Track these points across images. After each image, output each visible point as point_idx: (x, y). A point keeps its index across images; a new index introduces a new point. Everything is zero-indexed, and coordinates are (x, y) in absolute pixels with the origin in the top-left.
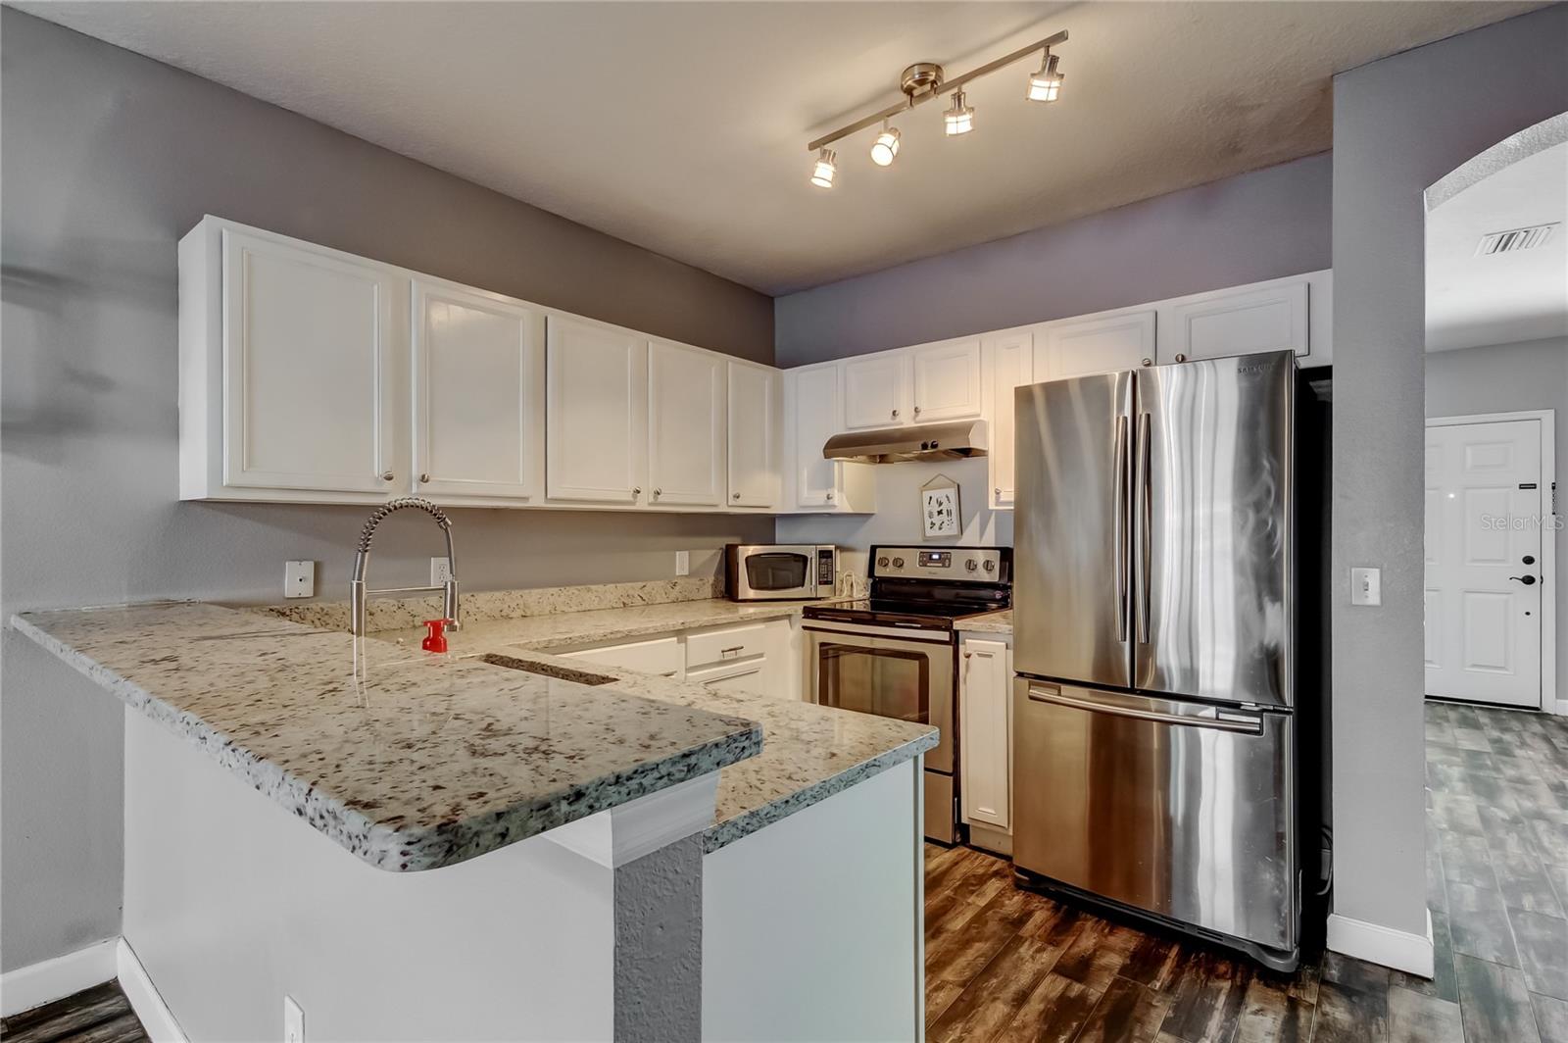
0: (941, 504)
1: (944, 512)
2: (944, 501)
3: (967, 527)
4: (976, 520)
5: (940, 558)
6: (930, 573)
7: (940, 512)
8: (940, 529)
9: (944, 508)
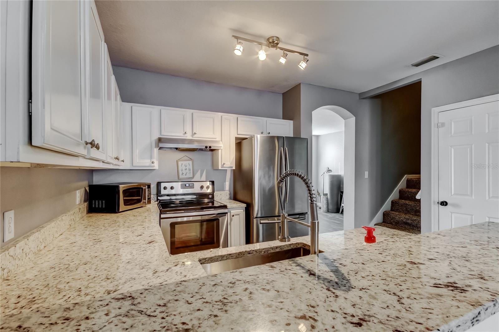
0: (186, 166)
1: (188, 169)
2: (188, 165)
3: (196, 173)
4: (199, 171)
5: (189, 186)
6: (186, 191)
7: (186, 169)
8: (186, 175)
9: (187, 168)
